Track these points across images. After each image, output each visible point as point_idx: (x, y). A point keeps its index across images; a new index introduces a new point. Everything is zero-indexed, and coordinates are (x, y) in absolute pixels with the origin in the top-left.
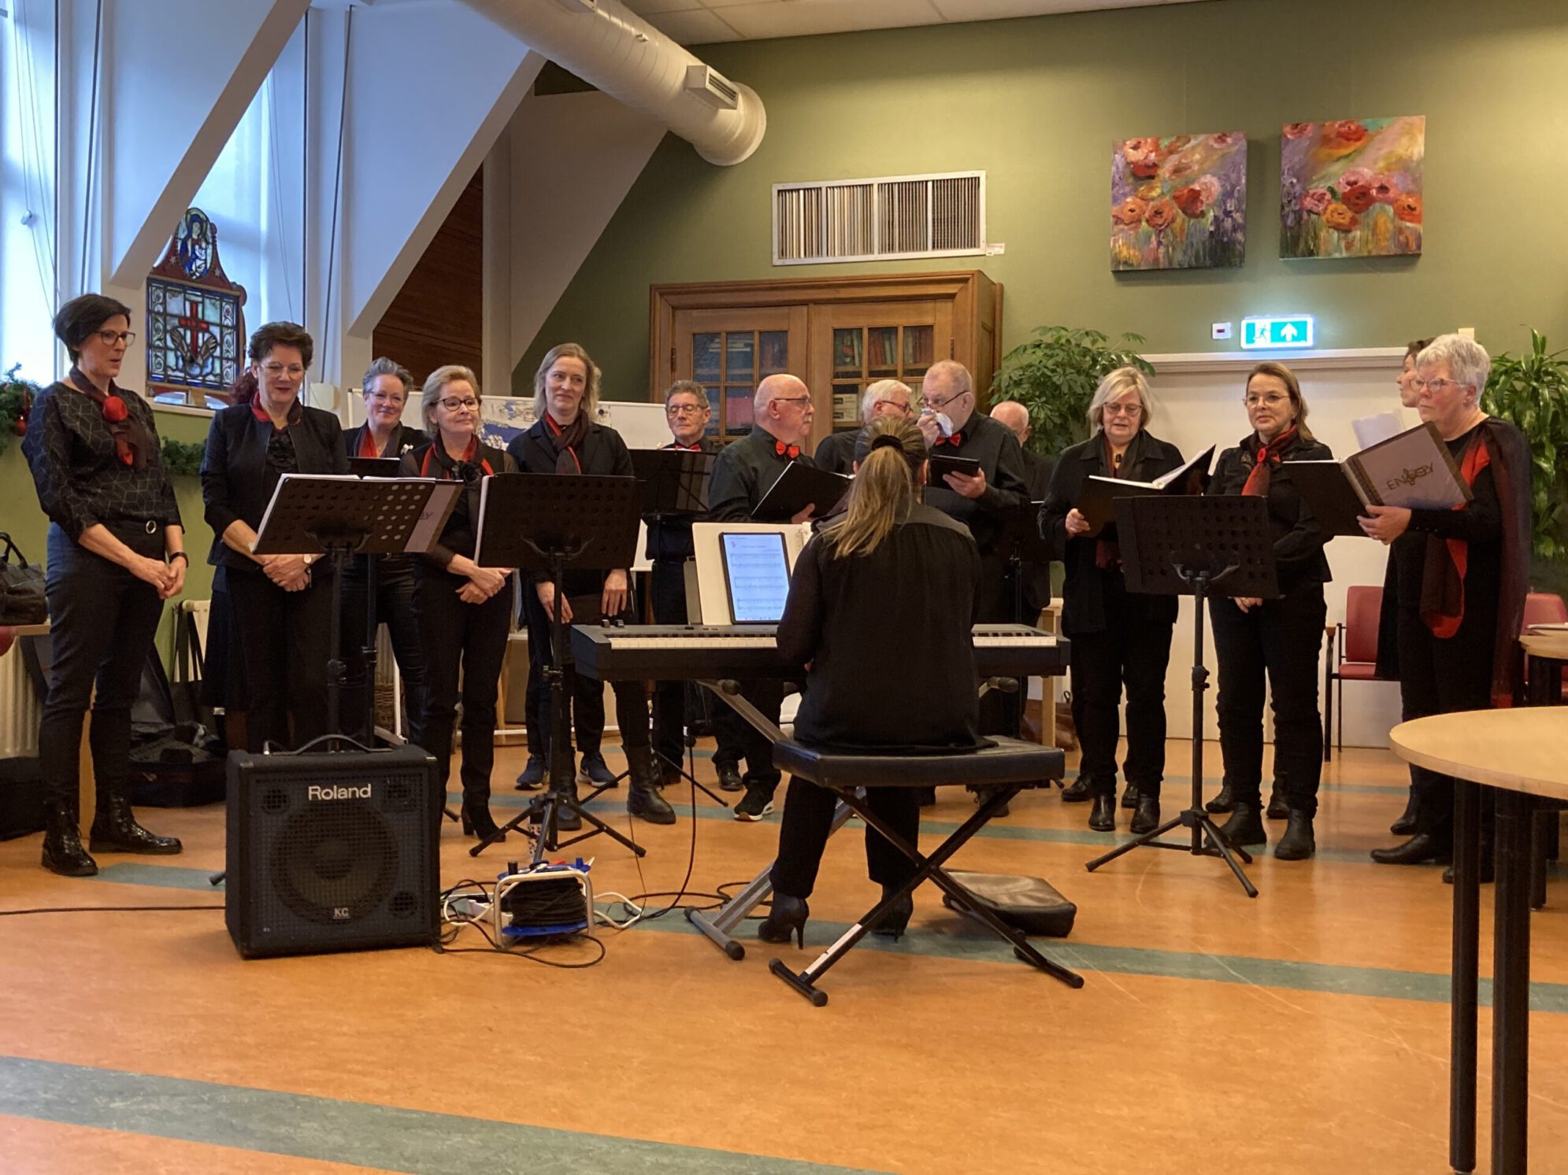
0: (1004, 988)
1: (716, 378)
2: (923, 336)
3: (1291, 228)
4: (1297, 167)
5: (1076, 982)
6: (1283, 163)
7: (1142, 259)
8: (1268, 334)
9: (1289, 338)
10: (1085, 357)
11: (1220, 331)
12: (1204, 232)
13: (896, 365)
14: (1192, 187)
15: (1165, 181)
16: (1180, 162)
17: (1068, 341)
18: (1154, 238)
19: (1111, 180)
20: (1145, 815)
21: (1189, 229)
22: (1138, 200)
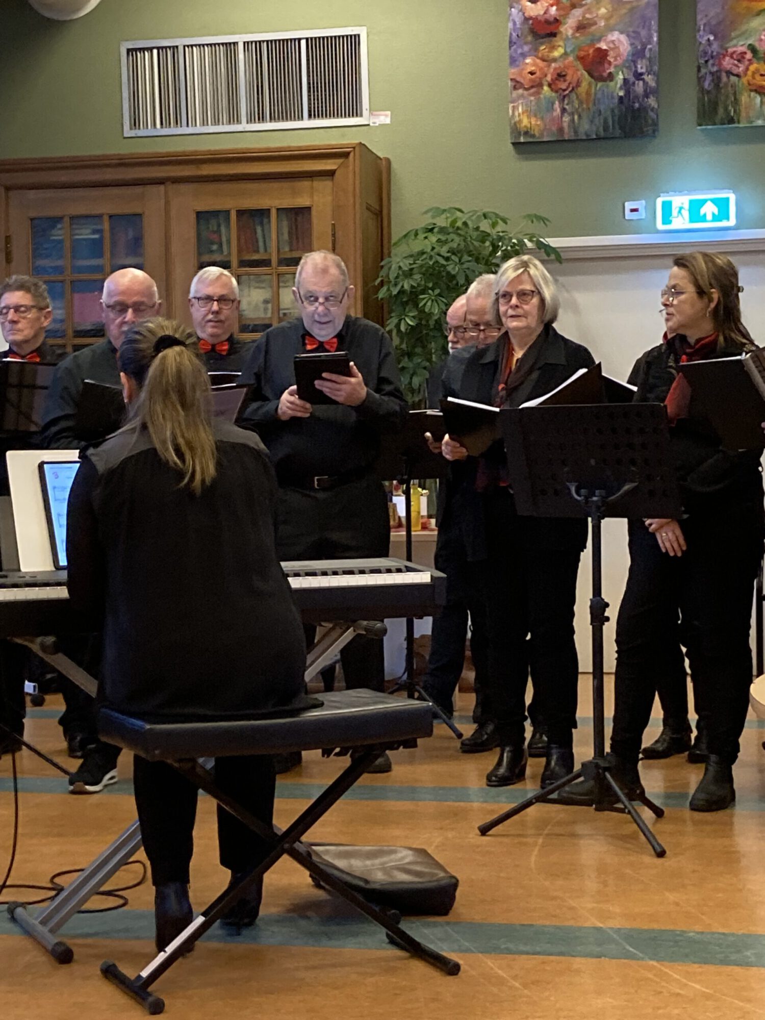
0: (370, 980)
1: (59, 270)
2: (299, 219)
3: (708, 92)
4: (714, 22)
5: (452, 969)
6: (699, 17)
7: (545, 129)
8: (686, 213)
9: (709, 217)
10: (483, 242)
11: (633, 210)
12: (613, 98)
13: (270, 254)
14: (598, 46)
15: (567, 39)
16: (584, 17)
17: (465, 224)
18: (557, 104)
19: (507, 39)
20: (557, 768)
21: (595, 94)
22: (538, 61)
